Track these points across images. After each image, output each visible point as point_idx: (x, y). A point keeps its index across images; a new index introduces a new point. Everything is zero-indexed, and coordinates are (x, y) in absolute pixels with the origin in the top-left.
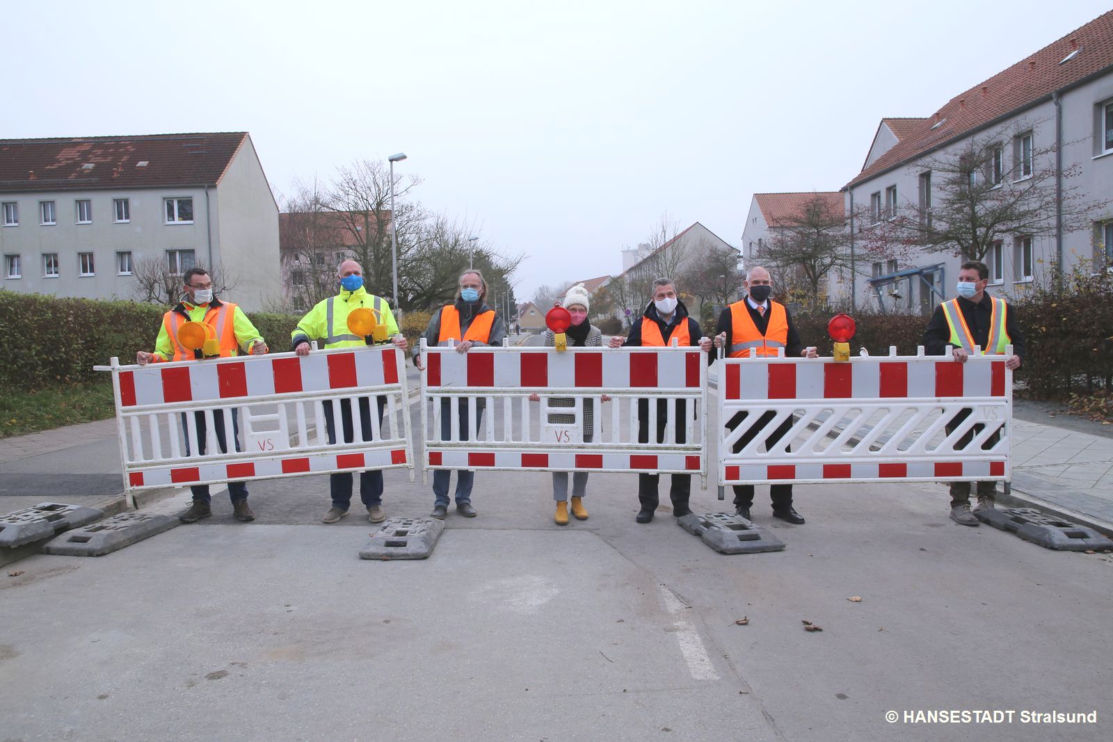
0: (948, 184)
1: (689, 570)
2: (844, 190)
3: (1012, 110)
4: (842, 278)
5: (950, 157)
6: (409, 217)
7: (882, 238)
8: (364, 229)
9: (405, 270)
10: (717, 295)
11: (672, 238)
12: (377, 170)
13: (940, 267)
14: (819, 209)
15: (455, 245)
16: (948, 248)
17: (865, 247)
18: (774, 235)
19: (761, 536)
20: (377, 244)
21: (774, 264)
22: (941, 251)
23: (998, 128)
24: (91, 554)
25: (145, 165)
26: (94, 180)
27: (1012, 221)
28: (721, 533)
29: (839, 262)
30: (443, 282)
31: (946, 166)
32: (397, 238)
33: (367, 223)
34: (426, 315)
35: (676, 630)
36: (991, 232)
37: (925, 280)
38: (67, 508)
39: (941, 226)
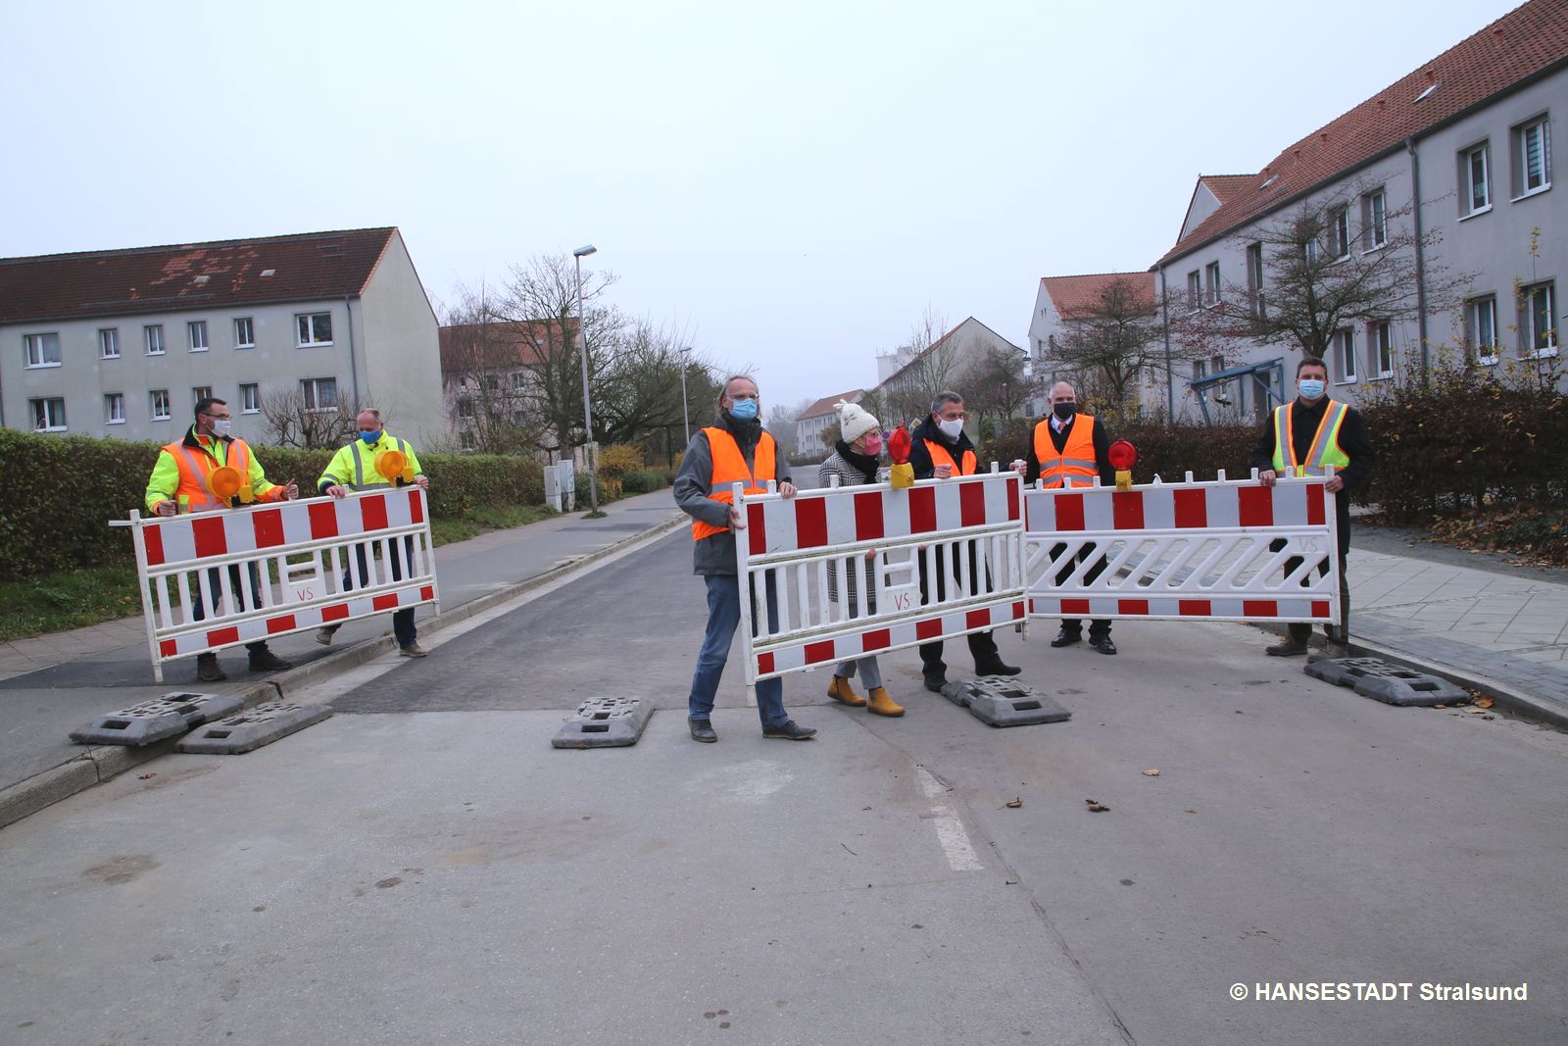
0: (1278, 258)
1: (952, 748)
2: (1154, 269)
3: (1358, 162)
4: (1154, 381)
5: (1281, 224)
6: (602, 325)
7: (1199, 329)
8: (547, 343)
9: (600, 392)
10: (999, 410)
11: (939, 338)
12: (560, 268)
13: (1277, 363)
14: (1121, 295)
15: (663, 358)
16: (1282, 340)
17: (1180, 342)
18: (1065, 331)
19: (1041, 703)
20: (564, 360)
21: (1068, 367)
22: (1274, 343)
23: (1337, 188)
24: (232, 751)
25: (271, 274)
26: (209, 295)
27: (1360, 302)
28: (994, 702)
29: (1149, 361)
30: (649, 406)
31: (1275, 237)
32: (588, 351)
33: (550, 336)
34: (629, 448)
35: (934, 816)
36: (1334, 317)
37: (1258, 380)
38: (201, 698)
39: (1273, 312)
